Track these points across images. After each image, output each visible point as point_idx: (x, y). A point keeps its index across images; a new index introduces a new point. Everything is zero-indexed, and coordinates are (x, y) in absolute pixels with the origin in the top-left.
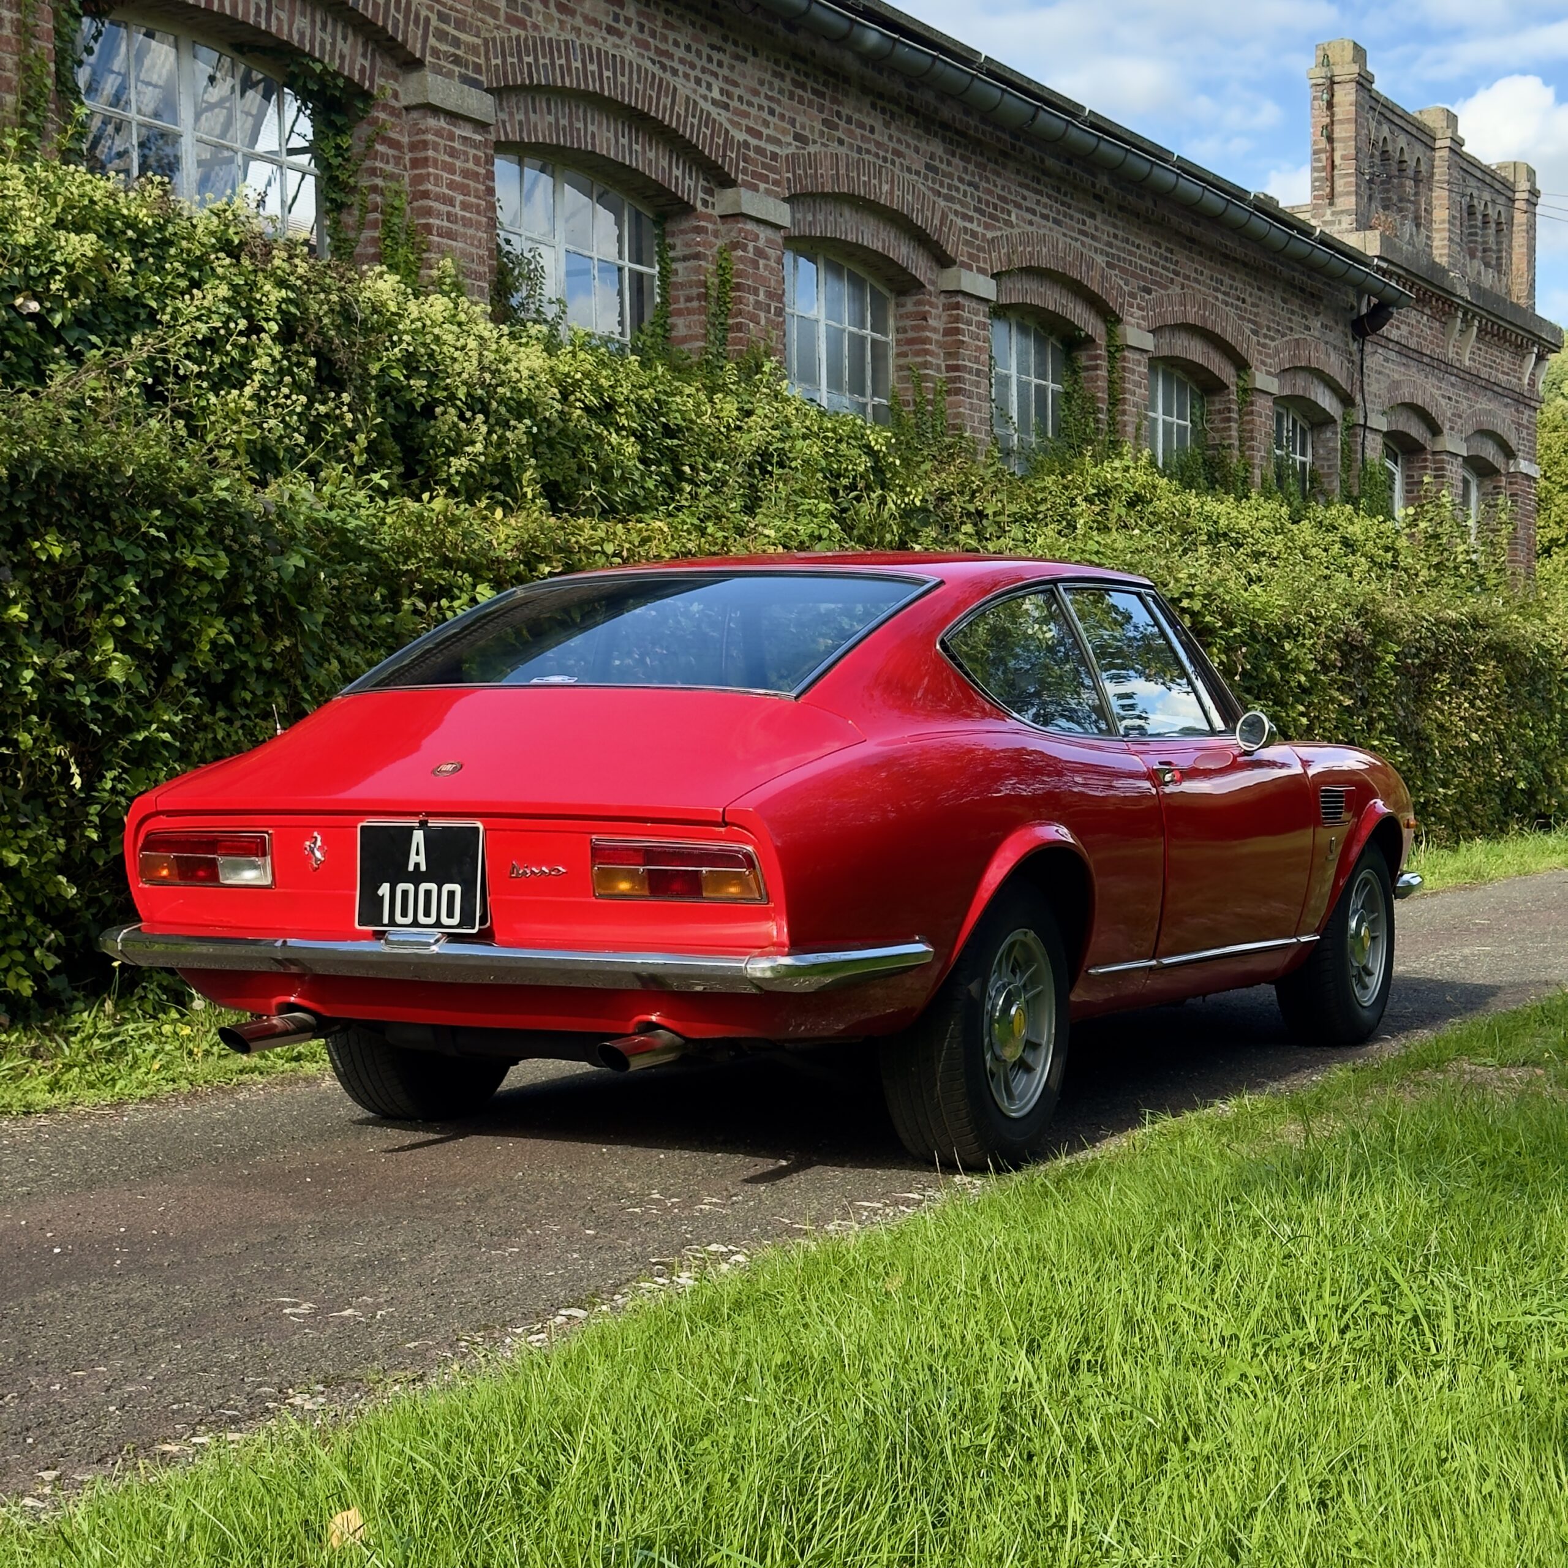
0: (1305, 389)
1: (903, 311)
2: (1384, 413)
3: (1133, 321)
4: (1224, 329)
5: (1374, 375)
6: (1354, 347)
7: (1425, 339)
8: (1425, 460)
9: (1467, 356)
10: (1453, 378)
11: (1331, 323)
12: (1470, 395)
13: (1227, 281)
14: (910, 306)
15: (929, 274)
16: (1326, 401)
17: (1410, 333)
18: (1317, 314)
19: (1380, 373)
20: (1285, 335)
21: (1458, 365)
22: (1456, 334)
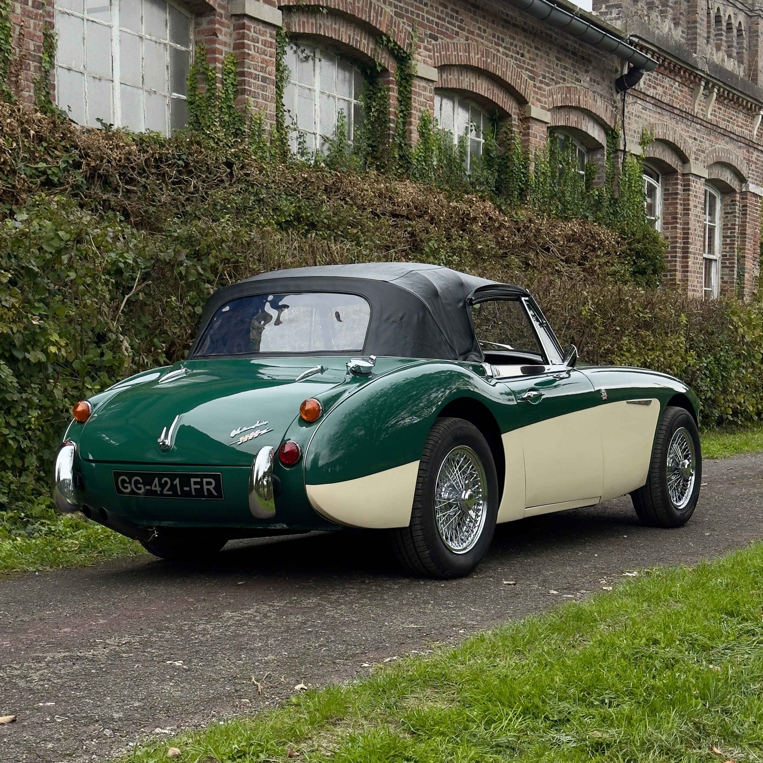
0: (577, 123)
1: (200, 28)
2: (641, 144)
4: (504, 73)
5: (633, 118)
6: (618, 97)
7: (677, 98)
8: (677, 179)
9: (710, 112)
10: (698, 126)
11: (598, 79)
12: (712, 138)
13: (507, 39)
14: (205, 26)
16: (595, 132)
17: (665, 92)
18: (587, 71)
19: (638, 116)
20: (559, 83)
21: (702, 117)
22: (700, 97)
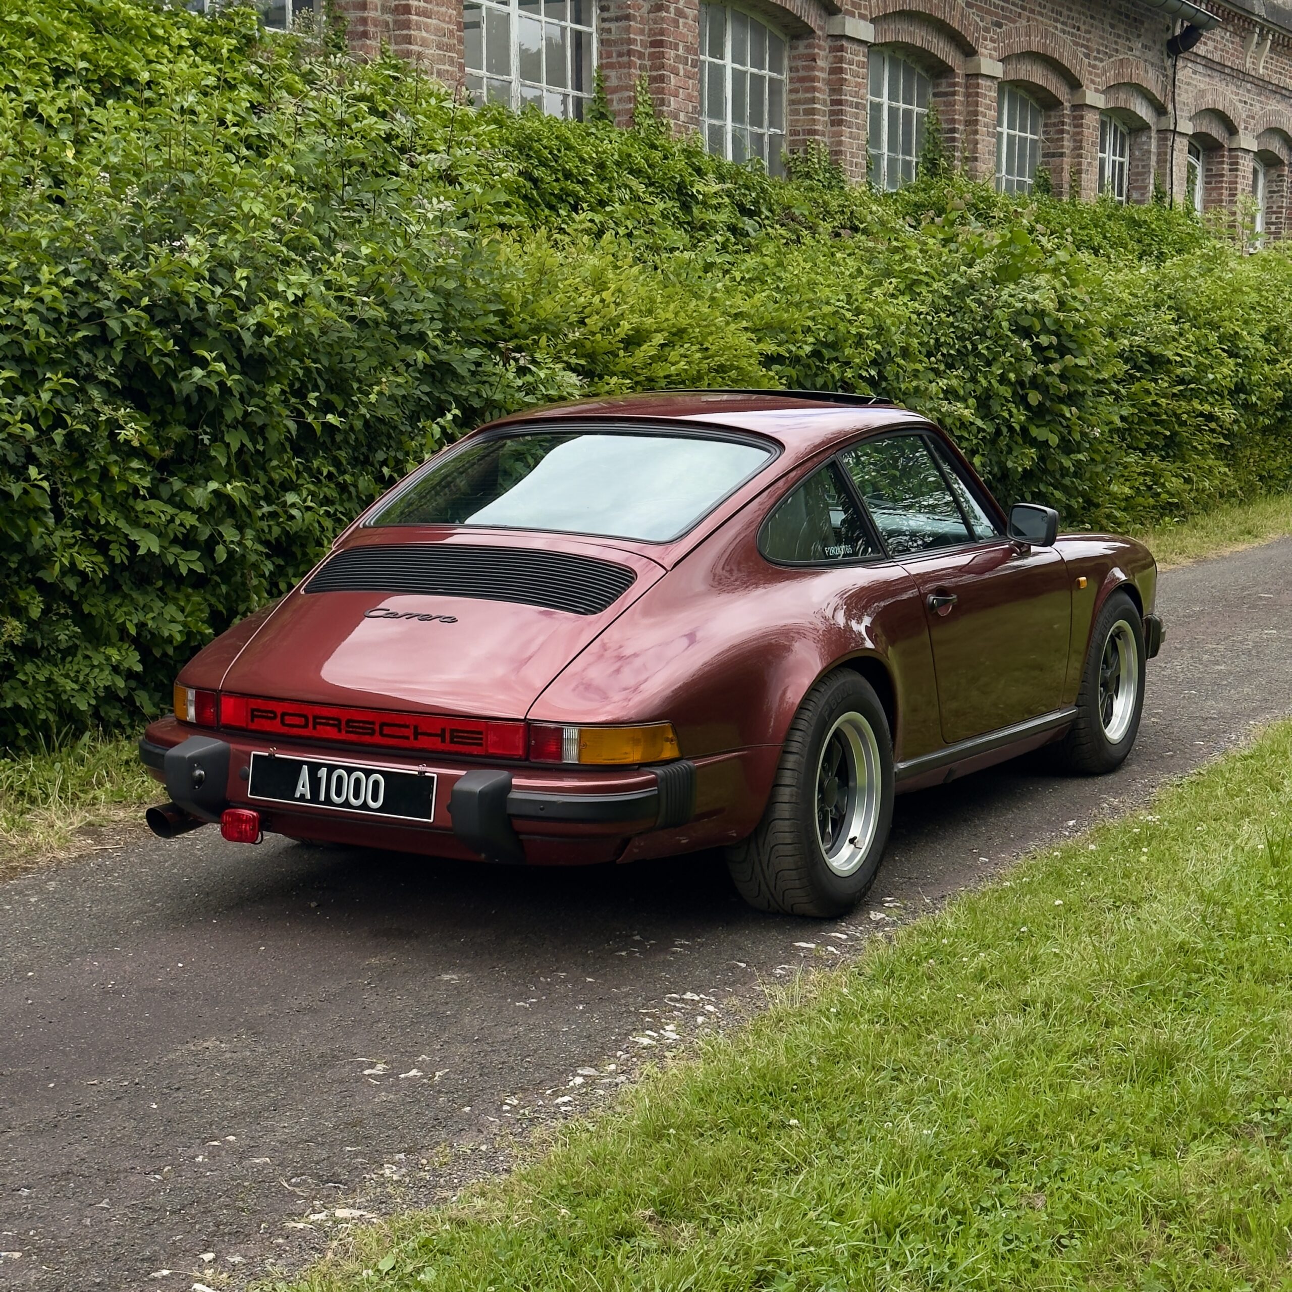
0: (1126, 101)
1: (795, 52)
2: (1190, 119)
3: (986, 52)
4: (1061, 55)
5: (1184, 86)
6: (1169, 63)
7: (1227, 52)
8: (1223, 156)
9: (1262, 64)
10: (1249, 86)
11: (1150, 44)
12: (1263, 98)
13: (1065, 12)
14: (802, 50)
15: (818, 22)
16: (1143, 111)
17: (1215, 48)
18: (1139, 36)
19: (1189, 84)
20: (1111, 56)
21: (1253, 73)
22: (1253, 47)
